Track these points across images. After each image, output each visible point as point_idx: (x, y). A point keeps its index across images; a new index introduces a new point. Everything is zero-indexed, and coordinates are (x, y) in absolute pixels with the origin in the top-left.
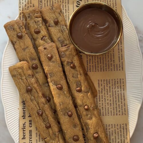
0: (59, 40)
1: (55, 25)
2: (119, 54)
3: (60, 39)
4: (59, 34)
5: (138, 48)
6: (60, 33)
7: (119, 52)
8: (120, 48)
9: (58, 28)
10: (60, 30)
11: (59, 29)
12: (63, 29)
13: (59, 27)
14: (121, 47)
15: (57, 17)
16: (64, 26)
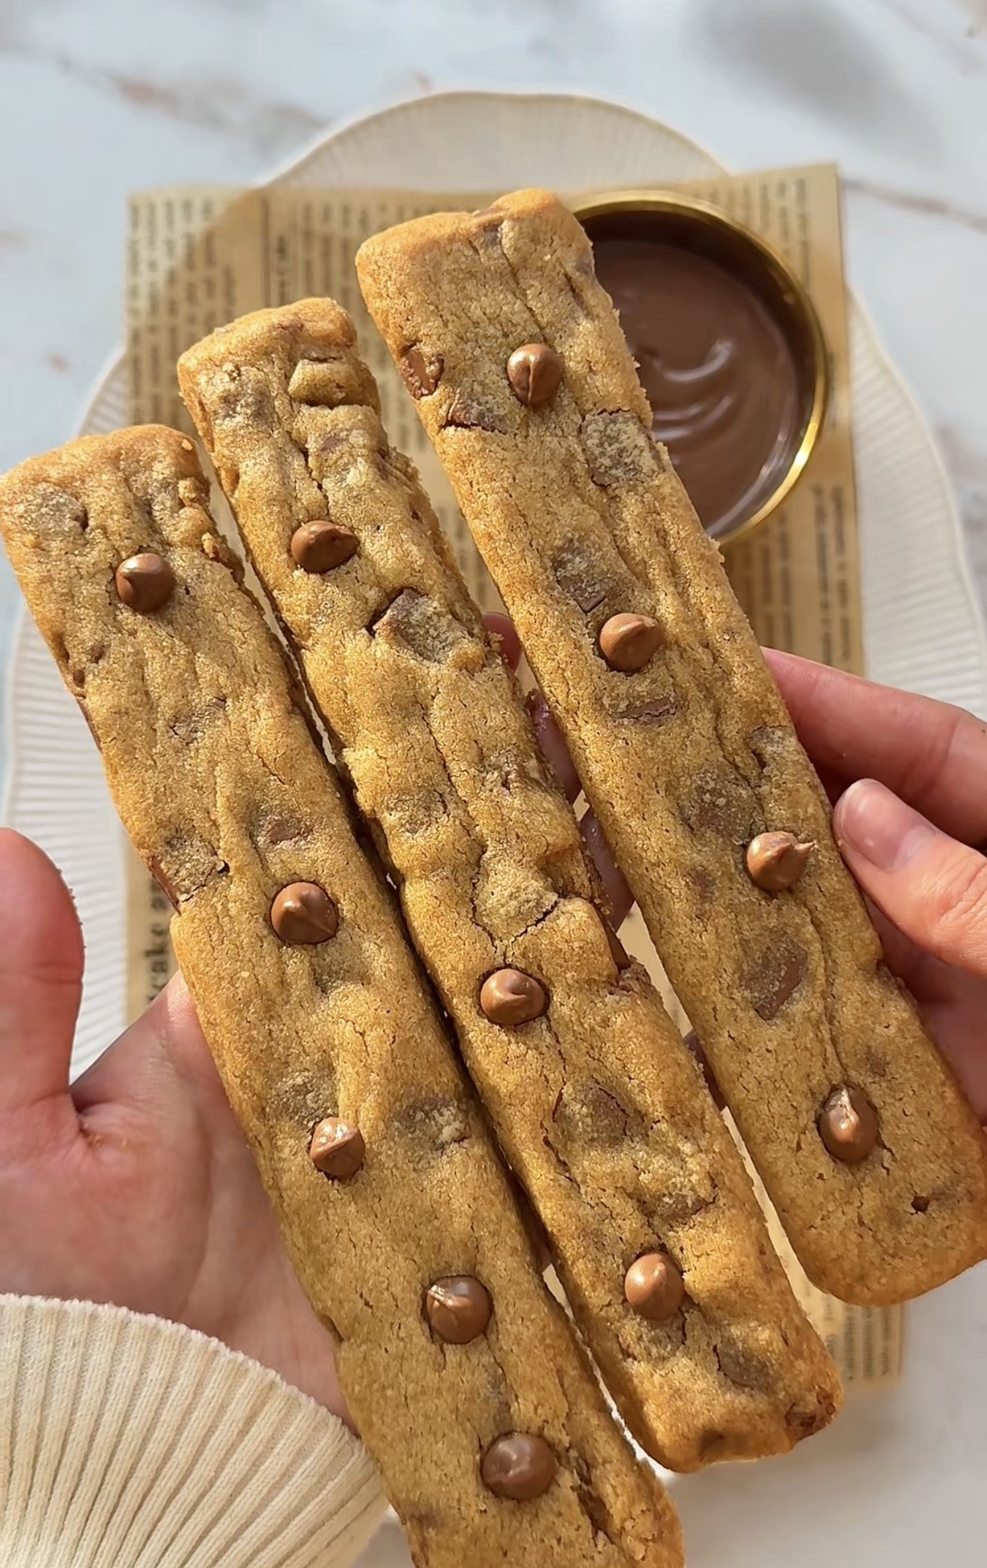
0: (570, 570)
1: (519, 413)
2: (826, 622)
3: (578, 564)
4: (564, 511)
5: (959, 579)
6: (576, 502)
7: (825, 606)
8: (834, 576)
9: (550, 441)
10: (580, 468)
11: (572, 456)
12: (612, 450)
13: (571, 430)
14: (842, 567)
15: (542, 328)
16: (623, 426)
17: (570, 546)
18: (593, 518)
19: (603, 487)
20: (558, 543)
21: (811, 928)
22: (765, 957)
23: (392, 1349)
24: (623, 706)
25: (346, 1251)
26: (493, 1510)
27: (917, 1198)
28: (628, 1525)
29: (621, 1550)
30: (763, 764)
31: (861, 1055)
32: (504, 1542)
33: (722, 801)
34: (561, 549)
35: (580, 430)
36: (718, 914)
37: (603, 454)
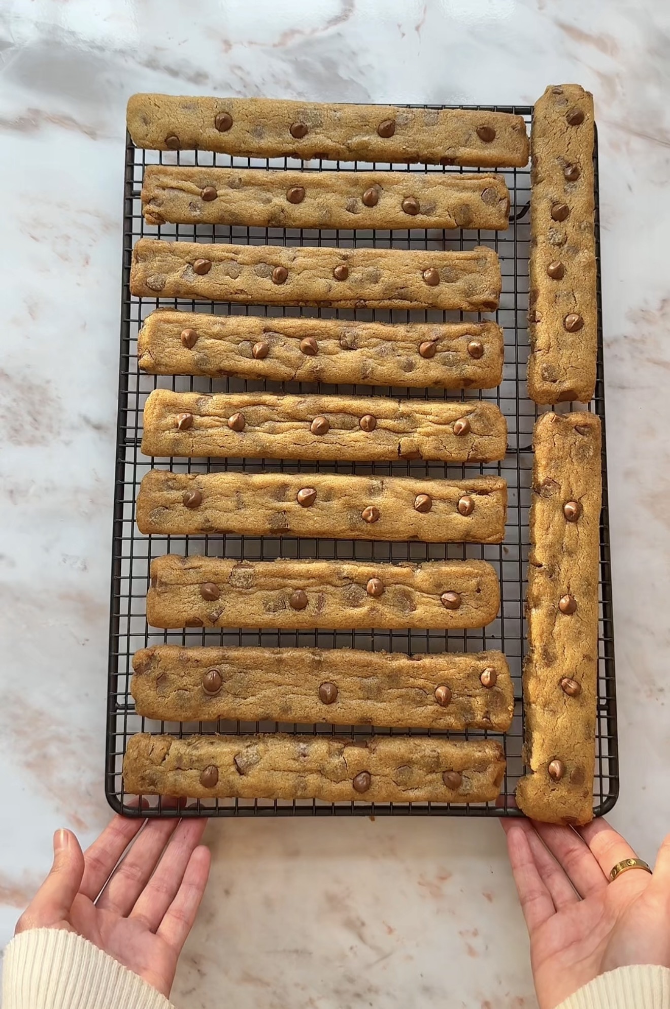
10: (243, 591)
12: (242, 579)
15: (197, 583)
16: (237, 574)
17: (265, 604)
18: (259, 593)
19: (252, 586)
20: (263, 607)
21: (397, 586)
22: (400, 602)
23: (425, 523)
24: (316, 609)
25: (397, 524)
26: (473, 516)
27: (477, 591)
28: (490, 486)
29: (495, 490)
30: (348, 578)
31: (435, 588)
32: (481, 517)
33: (353, 594)
34: (265, 607)
35: (232, 586)
36: (383, 610)
37: (242, 583)
